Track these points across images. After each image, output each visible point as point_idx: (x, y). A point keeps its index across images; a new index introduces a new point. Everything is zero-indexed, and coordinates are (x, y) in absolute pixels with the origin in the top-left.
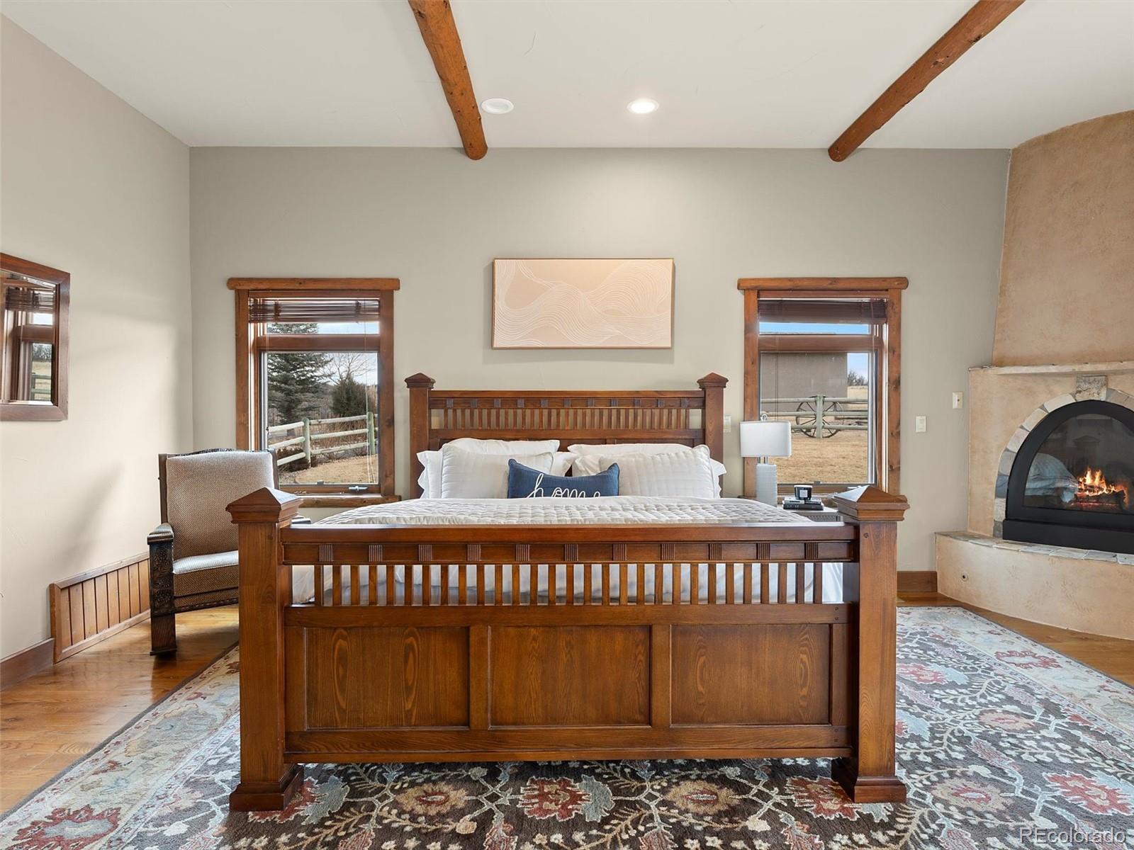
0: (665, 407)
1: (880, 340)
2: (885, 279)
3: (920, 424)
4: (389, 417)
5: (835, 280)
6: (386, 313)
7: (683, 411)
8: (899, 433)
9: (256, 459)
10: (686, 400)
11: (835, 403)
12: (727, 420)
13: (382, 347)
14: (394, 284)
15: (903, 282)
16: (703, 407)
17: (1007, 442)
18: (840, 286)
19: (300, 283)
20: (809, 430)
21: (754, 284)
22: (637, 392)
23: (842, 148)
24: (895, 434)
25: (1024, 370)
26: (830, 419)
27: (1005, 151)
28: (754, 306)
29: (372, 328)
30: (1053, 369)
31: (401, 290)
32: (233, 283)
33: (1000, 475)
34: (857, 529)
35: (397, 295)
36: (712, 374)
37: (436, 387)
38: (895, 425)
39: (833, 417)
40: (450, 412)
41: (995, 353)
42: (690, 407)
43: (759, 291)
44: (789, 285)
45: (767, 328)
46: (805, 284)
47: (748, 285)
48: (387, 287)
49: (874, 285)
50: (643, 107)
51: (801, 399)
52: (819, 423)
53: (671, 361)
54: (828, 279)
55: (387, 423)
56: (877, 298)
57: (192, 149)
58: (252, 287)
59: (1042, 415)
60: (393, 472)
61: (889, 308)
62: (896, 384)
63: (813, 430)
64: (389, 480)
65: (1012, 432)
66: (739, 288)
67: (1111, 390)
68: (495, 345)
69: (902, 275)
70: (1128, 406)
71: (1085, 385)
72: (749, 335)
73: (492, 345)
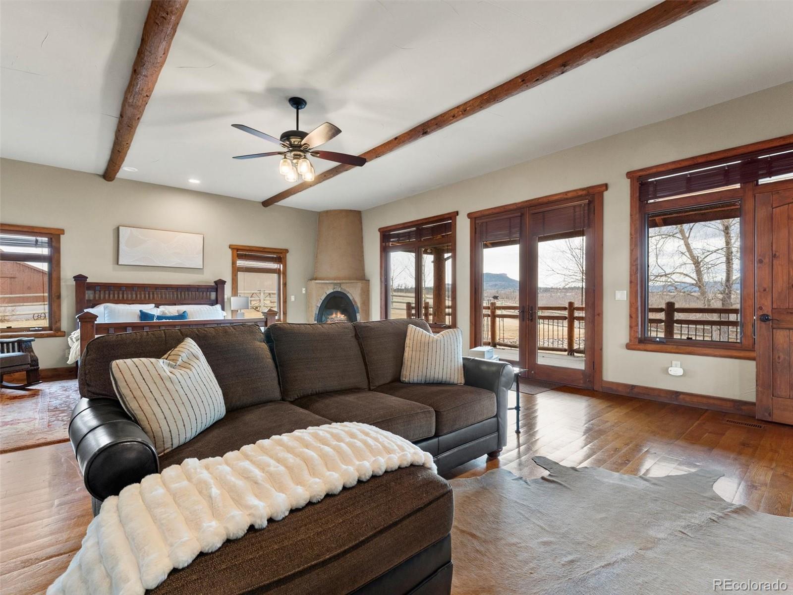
0: (201, 291)
1: (280, 270)
2: (281, 249)
3: (293, 298)
4: (58, 294)
5: (264, 248)
7: (208, 293)
8: (286, 301)
10: (210, 289)
11: (269, 294)
12: (226, 297)
13: (52, 260)
14: (60, 231)
15: (287, 251)
16: (217, 291)
17: (317, 304)
18: (266, 250)
20: (257, 308)
21: (236, 247)
22: (190, 285)
23: (267, 203)
24: (285, 302)
25: (323, 282)
26: (268, 302)
27: (317, 212)
28: (235, 255)
30: (328, 282)
31: (65, 235)
33: (316, 314)
34: (267, 319)
35: (63, 237)
36: (220, 279)
38: (285, 298)
39: (269, 302)
40: (97, 292)
41: (315, 276)
42: (211, 291)
43: (238, 250)
44: (248, 248)
45: (240, 263)
46: (254, 249)
47: (233, 247)
48: (56, 233)
49: (278, 251)
51: (253, 292)
52: (262, 304)
53: (203, 274)
54: (262, 248)
56: (279, 255)
59: (326, 296)
60: (60, 320)
61: (282, 259)
62: (285, 284)
63: (259, 308)
64: (57, 324)
65: (318, 300)
66: (230, 248)
67: (341, 288)
68: (120, 263)
69: (286, 248)
70: (345, 292)
71: (336, 287)
72: (234, 265)
73: (118, 263)
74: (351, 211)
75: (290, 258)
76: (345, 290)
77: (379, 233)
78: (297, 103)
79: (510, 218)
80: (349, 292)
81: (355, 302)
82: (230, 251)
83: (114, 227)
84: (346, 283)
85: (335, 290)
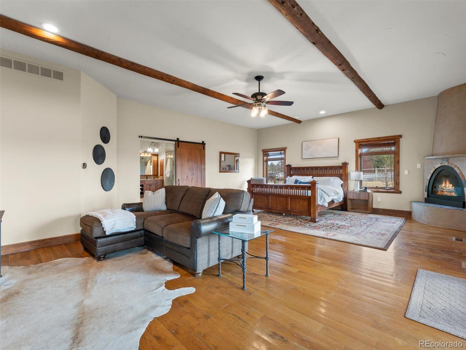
2: (396, 136)
3: (406, 172)
6: (285, 153)
9: (263, 179)
13: (284, 159)
14: (286, 148)
16: (343, 169)
17: (427, 177)
21: (357, 141)
22: (328, 166)
24: (398, 175)
28: (358, 146)
29: (283, 156)
30: (436, 157)
32: (263, 150)
33: (426, 186)
35: (286, 150)
36: (345, 162)
37: (292, 166)
38: (397, 173)
40: (294, 171)
42: (340, 169)
43: (359, 142)
44: (366, 140)
45: (361, 150)
46: (371, 140)
47: (356, 141)
48: (285, 149)
49: (391, 138)
56: (393, 141)
57: (258, 130)
58: (265, 151)
59: (434, 169)
62: (398, 162)
65: (428, 174)
67: (448, 162)
68: (303, 158)
69: (401, 134)
70: (452, 167)
71: (443, 161)
72: (357, 153)
75: (404, 141)
76: (451, 164)
78: (259, 78)
80: (456, 167)
81: (463, 176)
82: (354, 144)
84: (454, 157)
85: (442, 165)
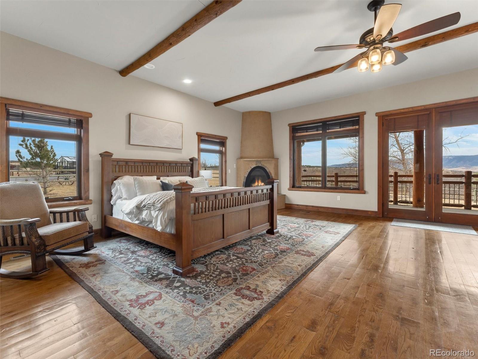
1: (222, 151)
2: (224, 137)
3: (230, 171)
4: (87, 168)
5: (216, 136)
6: (85, 126)
15: (227, 138)
16: (192, 166)
17: (244, 175)
19: (41, 106)
21: (200, 134)
22: (176, 161)
24: (226, 174)
25: (248, 159)
27: (241, 112)
28: (200, 139)
30: (252, 160)
31: (92, 118)
36: (193, 157)
38: (225, 171)
41: (243, 156)
43: (201, 136)
44: (207, 135)
46: (210, 136)
48: (87, 116)
49: (222, 138)
50: (187, 81)
53: (181, 153)
54: (214, 135)
55: (86, 171)
56: (222, 141)
59: (251, 169)
60: (88, 190)
61: (224, 144)
62: (226, 162)
64: (87, 193)
65: (246, 173)
66: (197, 134)
67: (261, 164)
68: (131, 143)
69: (227, 136)
70: (264, 167)
71: (257, 163)
72: (199, 147)
73: (129, 143)
74: (265, 112)
75: (229, 143)
76: (264, 165)
77: (288, 127)
79: (418, 116)
80: (266, 167)
81: (271, 174)
82: (196, 136)
83: (128, 114)
84: (265, 161)
85: (257, 165)
